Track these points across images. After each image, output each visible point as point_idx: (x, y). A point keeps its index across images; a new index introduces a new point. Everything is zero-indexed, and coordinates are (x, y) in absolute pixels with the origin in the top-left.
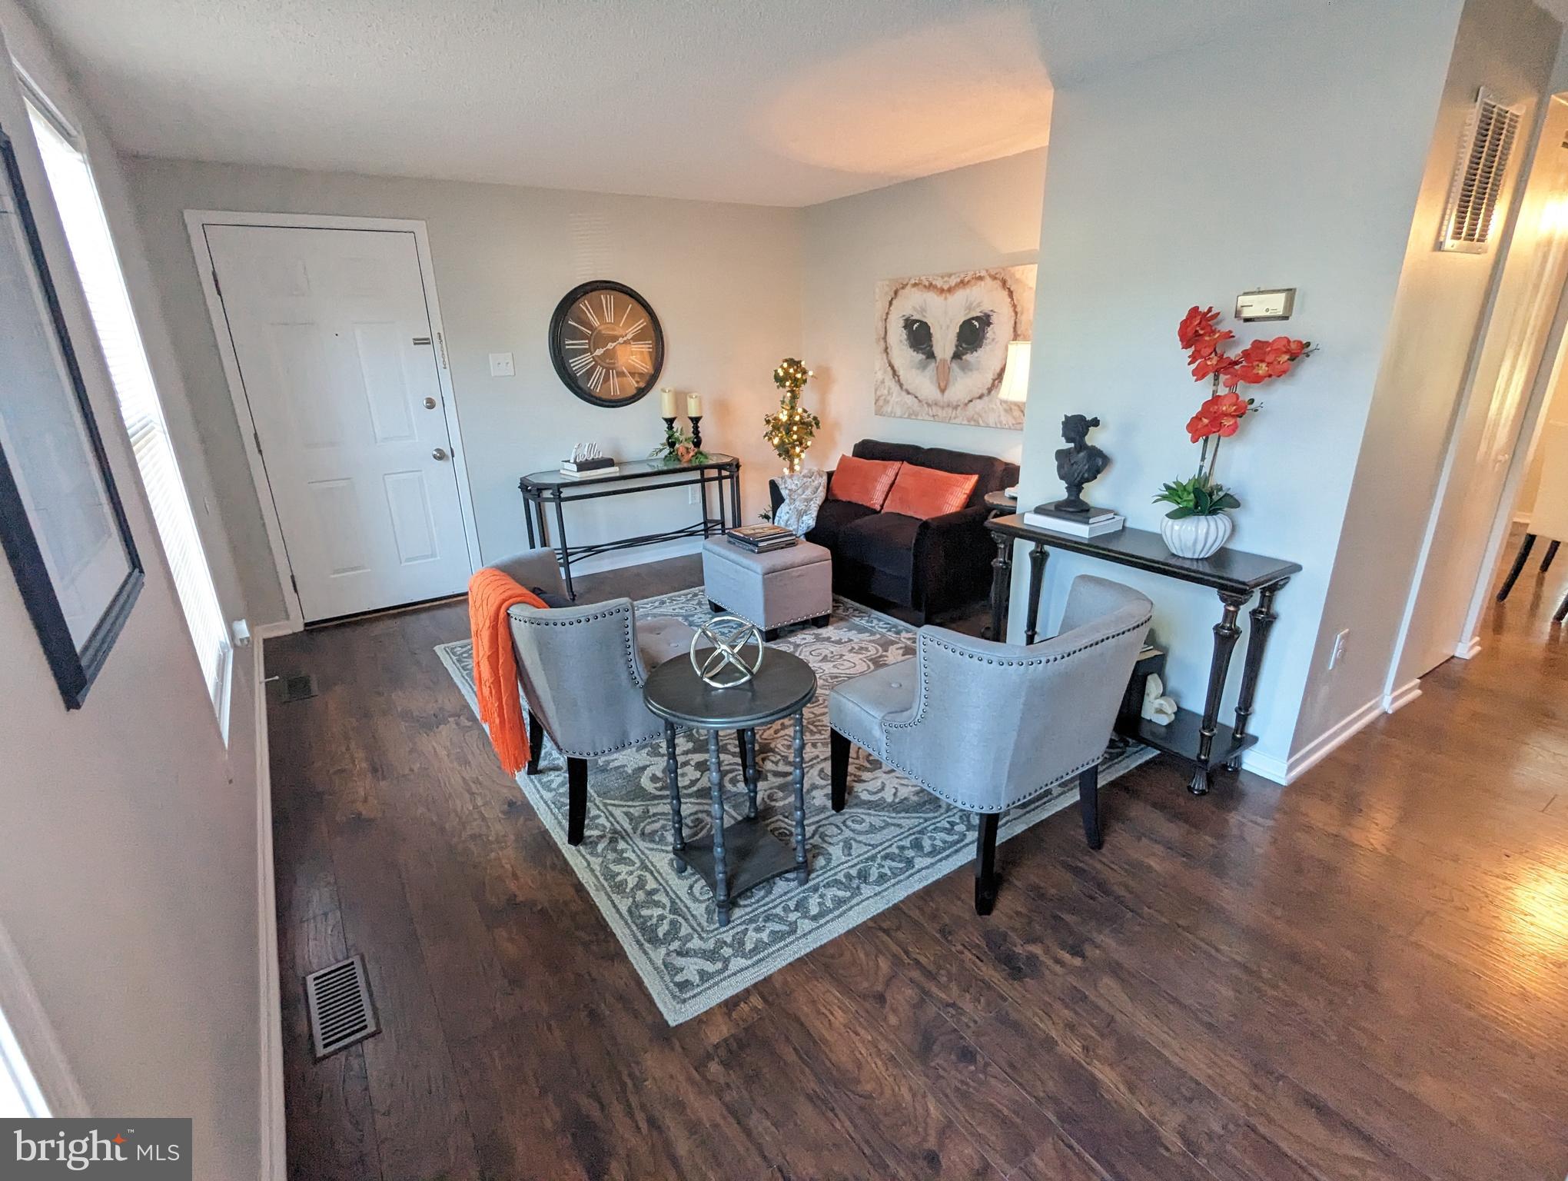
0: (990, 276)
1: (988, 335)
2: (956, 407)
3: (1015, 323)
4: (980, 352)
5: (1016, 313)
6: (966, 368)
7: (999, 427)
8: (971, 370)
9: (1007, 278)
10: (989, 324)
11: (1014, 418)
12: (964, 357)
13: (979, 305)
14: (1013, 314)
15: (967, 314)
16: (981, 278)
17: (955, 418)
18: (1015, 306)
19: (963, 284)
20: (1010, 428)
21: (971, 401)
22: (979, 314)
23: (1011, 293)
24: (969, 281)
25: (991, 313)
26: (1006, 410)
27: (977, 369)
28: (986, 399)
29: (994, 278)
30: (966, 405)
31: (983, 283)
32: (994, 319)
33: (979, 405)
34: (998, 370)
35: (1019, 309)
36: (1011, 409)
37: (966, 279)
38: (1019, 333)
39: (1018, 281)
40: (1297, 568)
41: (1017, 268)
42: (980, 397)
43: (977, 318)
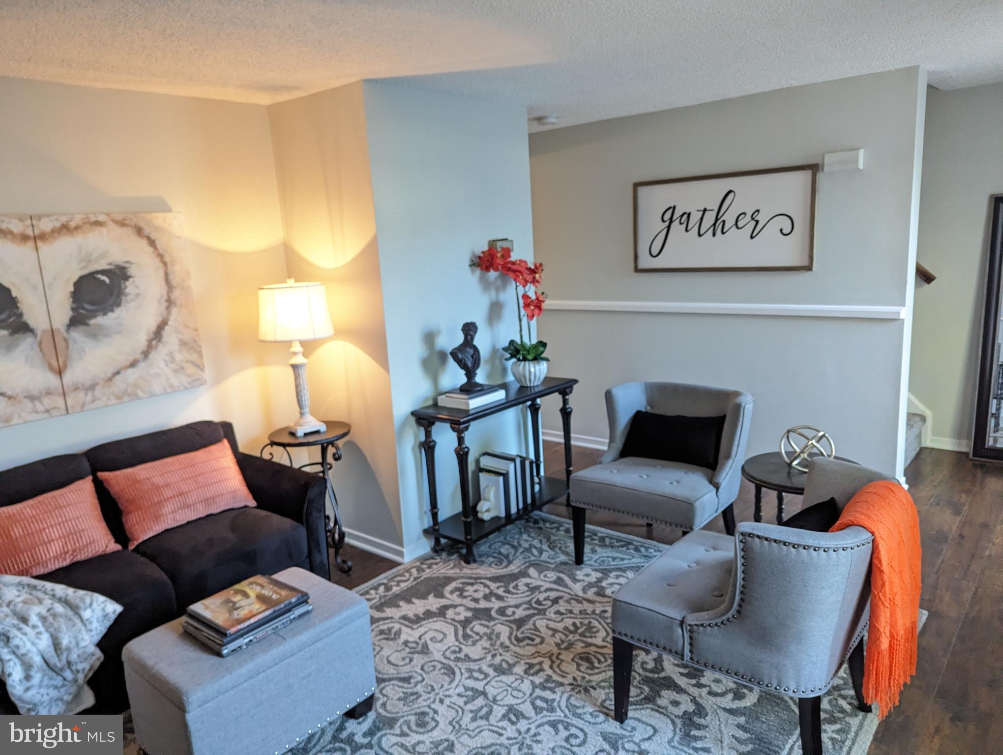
0: (116, 222)
1: (127, 291)
2: (92, 387)
3: (166, 274)
4: (118, 312)
5: (165, 264)
6: (96, 335)
7: (171, 390)
8: (106, 336)
9: (142, 224)
10: (127, 278)
11: (189, 376)
12: (92, 322)
13: (103, 256)
14: (161, 265)
15: (82, 269)
16: (98, 224)
17: (93, 401)
18: (161, 257)
19: (65, 229)
20: (186, 388)
21: (118, 373)
22: (107, 267)
23: (152, 243)
24: (77, 228)
25: (126, 265)
26: (175, 371)
27: (119, 333)
28: (142, 365)
29: (122, 224)
30: (110, 379)
31: (104, 230)
32: (132, 271)
33: (131, 375)
34: (153, 327)
35: (167, 259)
36: (182, 368)
37: (73, 224)
38: (174, 283)
39: (157, 229)
41: (154, 215)
42: (133, 364)
43: (103, 272)
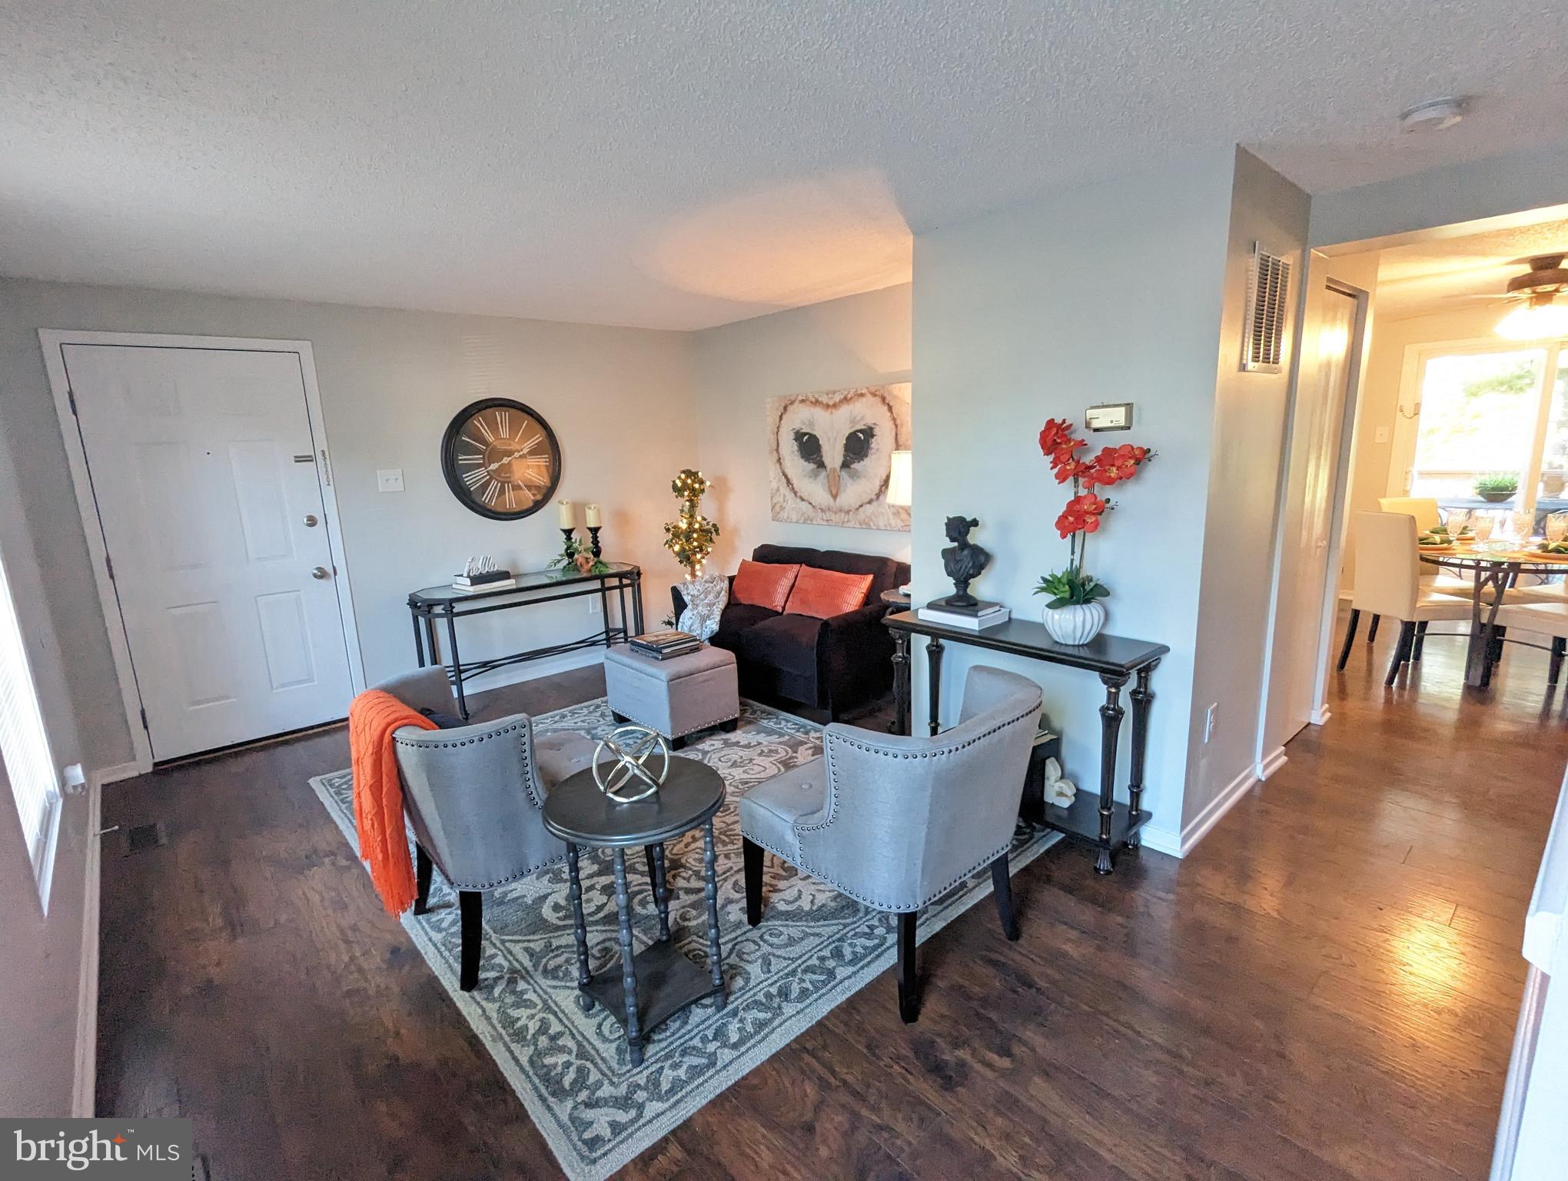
0: (871, 393)
1: (872, 446)
2: (848, 512)
3: (896, 435)
4: (866, 462)
5: (896, 426)
6: (854, 476)
7: (889, 529)
8: (858, 477)
9: (886, 395)
10: (873, 436)
11: (902, 521)
12: (852, 466)
13: (863, 418)
14: (894, 426)
15: (851, 427)
16: (862, 395)
17: (848, 522)
18: (894, 420)
19: (846, 400)
20: (899, 530)
21: (861, 506)
22: (863, 427)
23: (890, 409)
24: (851, 398)
25: (873, 426)
26: (894, 514)
27: (865, 477)
28: (875, 503)
29: (874, 395)
30: (857, 509)
31: (864, 399)
32: (876, 431)
33: (869, 509)
34: (884, 477)
35: (898, 422)
36: (899, 513)
37: (849, 396)
38: (900, 443)
39: (895, 397)
40: (1165, 649)
41: (894, 385)
42: (870, 502)
43: (861, 431)
